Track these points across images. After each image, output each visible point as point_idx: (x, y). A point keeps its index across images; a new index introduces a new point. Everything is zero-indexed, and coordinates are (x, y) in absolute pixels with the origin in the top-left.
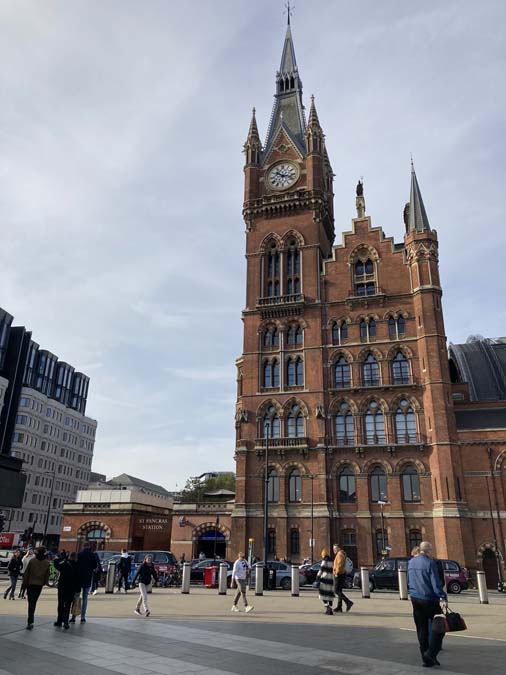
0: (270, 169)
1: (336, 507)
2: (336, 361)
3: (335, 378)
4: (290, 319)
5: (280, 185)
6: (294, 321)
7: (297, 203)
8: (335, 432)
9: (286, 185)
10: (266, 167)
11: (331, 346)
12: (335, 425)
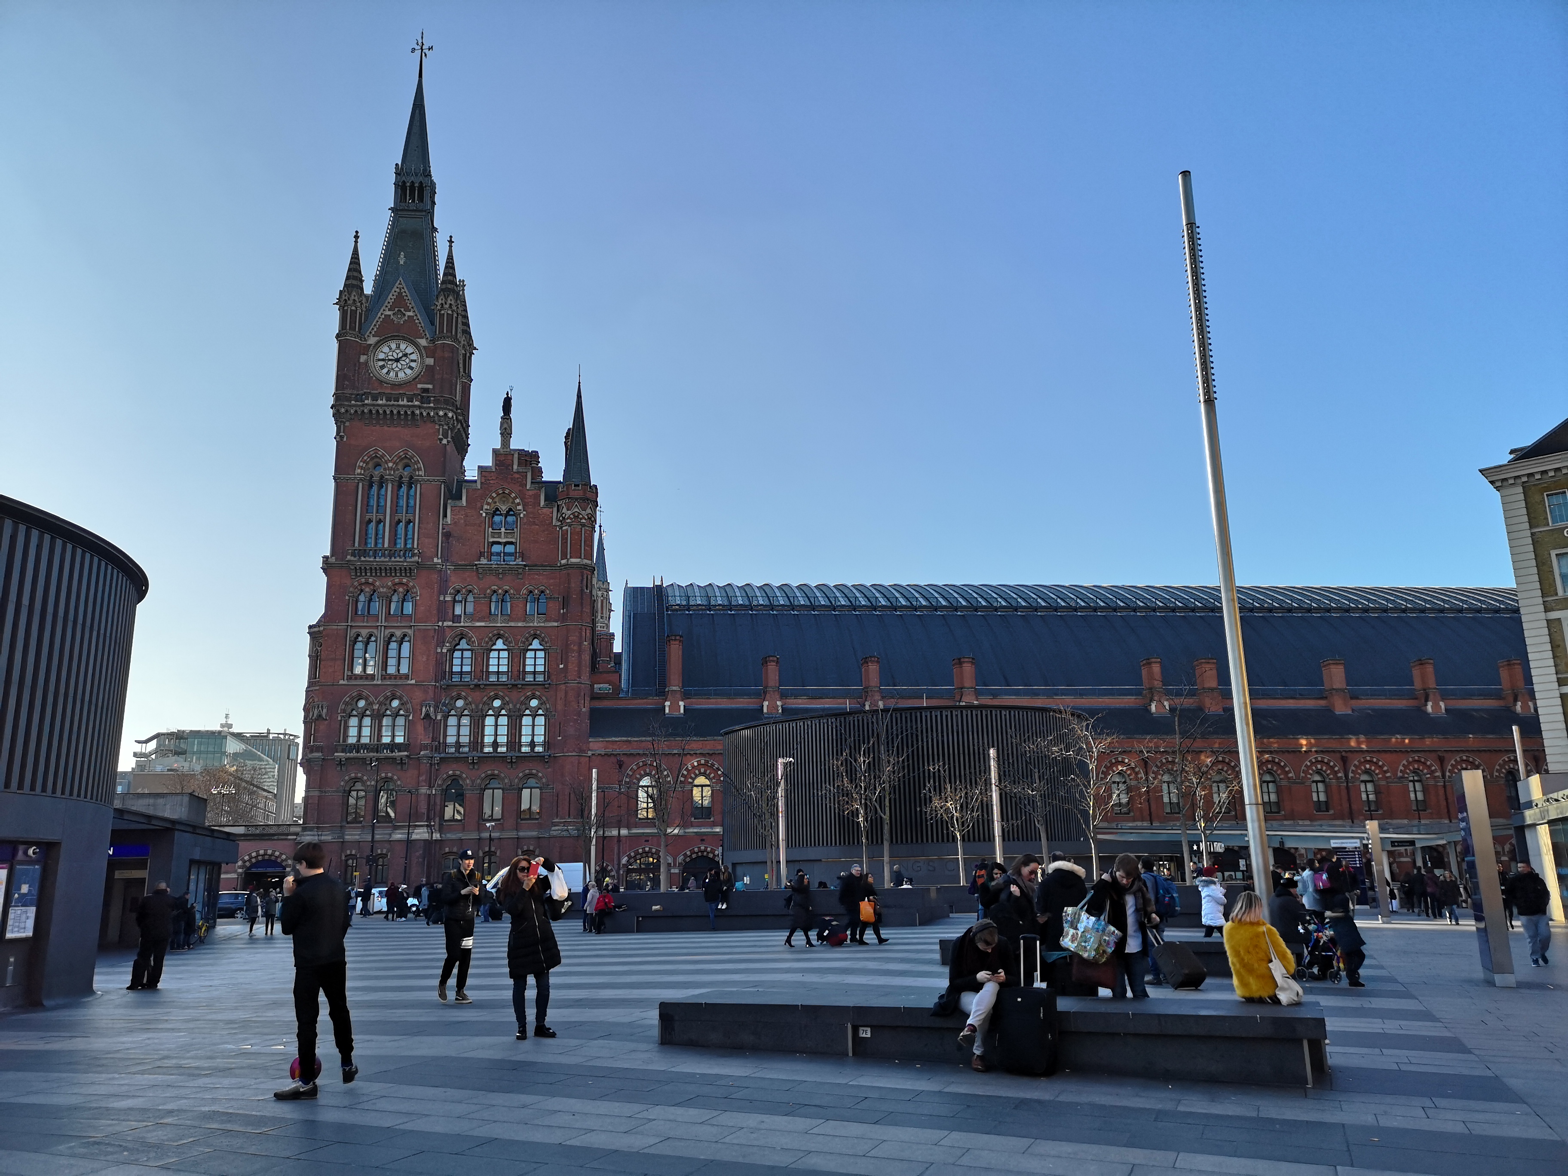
0: (378, 344)
1: (437, 827)
2: (454, 643)
3: (451, 665)
4: (397, 580)
5: (392, 374)
6: (401, 584)
7: (418, 412)
8: (445, 736)
9: (401, 375)
10: (372, 340)
11: (450, 623)
12: (446, 726)
